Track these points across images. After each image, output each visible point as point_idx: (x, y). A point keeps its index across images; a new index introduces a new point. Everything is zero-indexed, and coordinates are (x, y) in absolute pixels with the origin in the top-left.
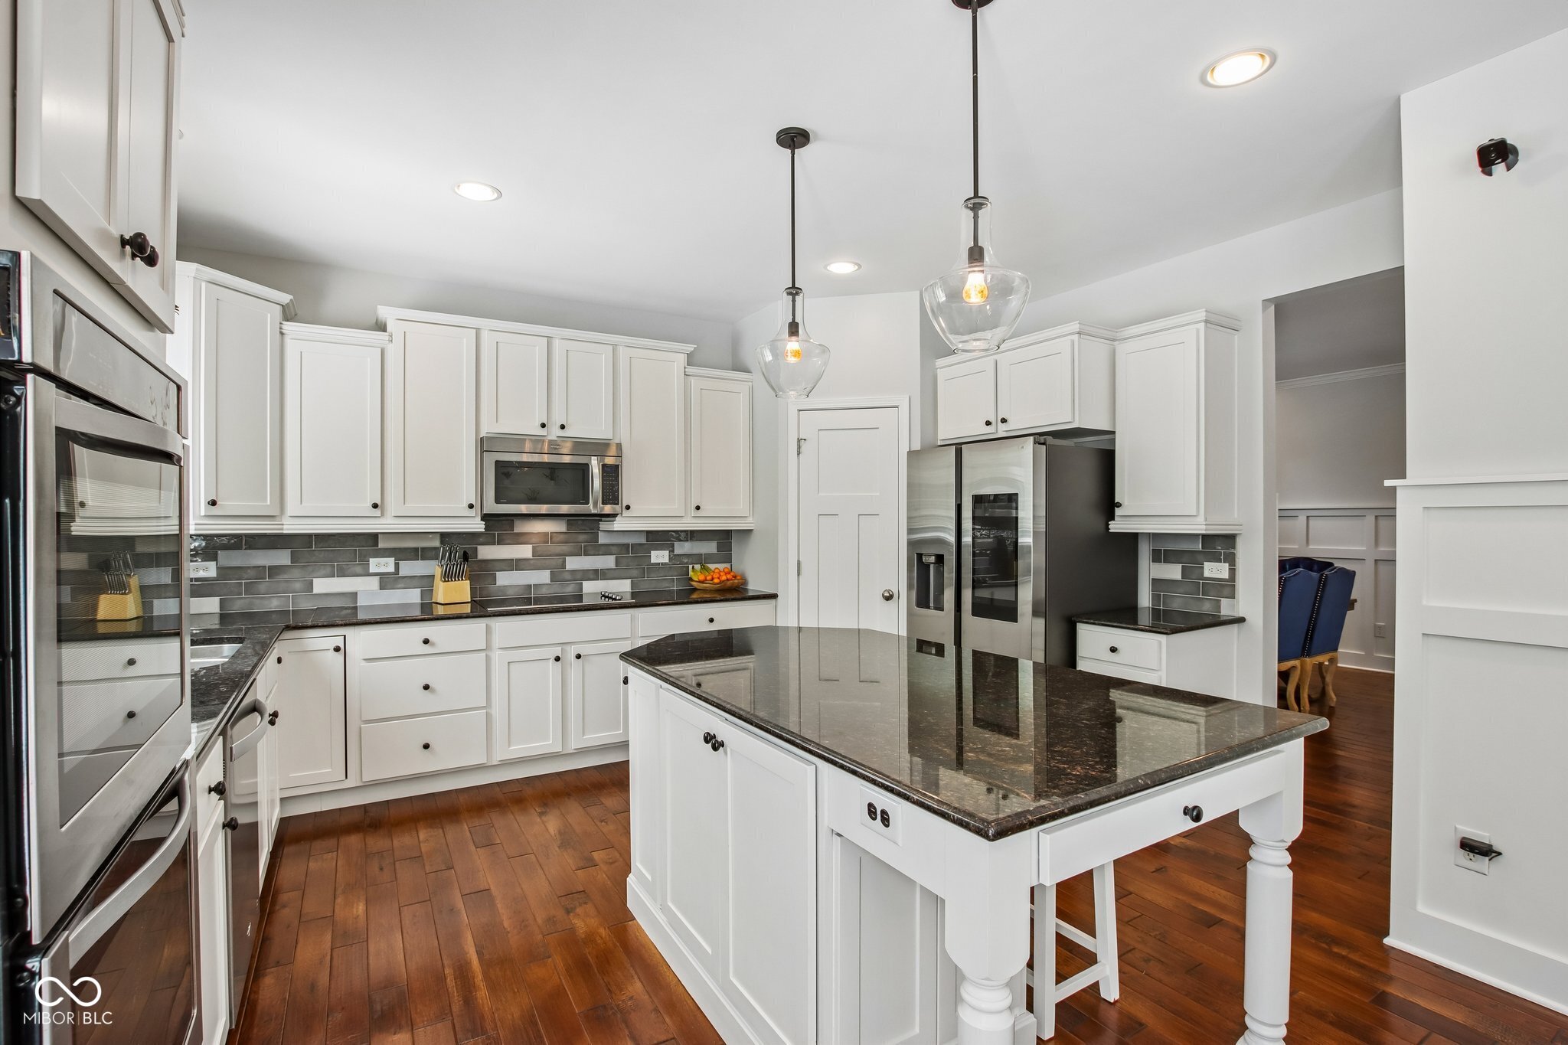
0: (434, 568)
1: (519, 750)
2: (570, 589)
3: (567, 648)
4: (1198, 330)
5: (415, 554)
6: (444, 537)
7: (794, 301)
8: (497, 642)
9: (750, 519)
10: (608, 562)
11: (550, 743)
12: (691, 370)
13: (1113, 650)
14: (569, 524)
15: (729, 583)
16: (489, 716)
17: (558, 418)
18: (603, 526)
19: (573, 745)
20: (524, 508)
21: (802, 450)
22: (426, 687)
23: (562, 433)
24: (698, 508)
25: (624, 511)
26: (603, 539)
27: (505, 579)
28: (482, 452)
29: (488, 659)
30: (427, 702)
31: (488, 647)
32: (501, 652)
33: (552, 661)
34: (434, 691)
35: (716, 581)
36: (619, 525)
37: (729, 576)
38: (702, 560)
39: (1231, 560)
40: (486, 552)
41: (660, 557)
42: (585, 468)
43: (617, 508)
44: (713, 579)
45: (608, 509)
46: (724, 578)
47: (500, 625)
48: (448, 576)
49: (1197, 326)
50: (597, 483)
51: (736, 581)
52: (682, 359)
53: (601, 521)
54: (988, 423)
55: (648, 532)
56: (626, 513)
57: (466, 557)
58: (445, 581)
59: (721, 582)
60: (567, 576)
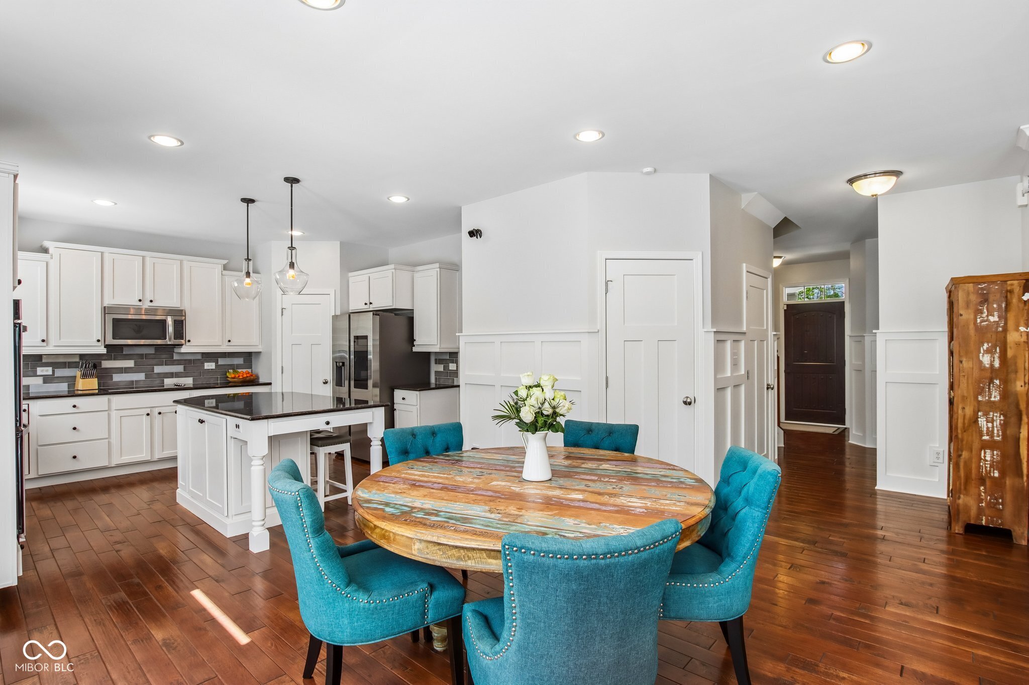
0: (78, 373)
1: (126, 459)
2: (157, 382)
3: (154, 409)
4: (437, 271)
5: (64, 365)
6: (82, 356)
7: (248, 263)
8: (114, 407)
9: (260, 347)
10: (179, 368)
11: (144, 456)
12: (225, 272)
13: (404, 399)
14: (156, 350)
15: (248, 378)
16: (109, 443)
17: (149, 296)
18: (176, 350)
19: (157, 456)
20: (130, 342)
21: (284, 313)
22: (75, 429)
23: (151, 304)
24: (229, 341)
25: (187, 343)
26: (176, 357)
27: (117, 378)
28: (105, 314)
29: (109, 415)
30: (75, 436)
31: (109, 409)
32: (116, 411)
33: (145, 416)
34: (78, 430)
35: (241, 377)
36: (184, 350)
37: (248, 375)
38: (234, 367)
39: (457, 362)
40: (106, 364)
41: (210, 366)
42: (163, 323)
43: (183, 341)
44: (239, 376)
45: (177, 342)
46: (245, 376)
47: (116, 399)
48: (84, 376)
49: (437, 269)
50: (170, 329)
51: (252, 377)
52: (220, 267)
53: (175, 348)
54: (366, 304)
55: (203, 354)
56: (188, 344)
57: (95, 366)
58: (83, 378)
59: (243, 378)
60: (156, 376)
